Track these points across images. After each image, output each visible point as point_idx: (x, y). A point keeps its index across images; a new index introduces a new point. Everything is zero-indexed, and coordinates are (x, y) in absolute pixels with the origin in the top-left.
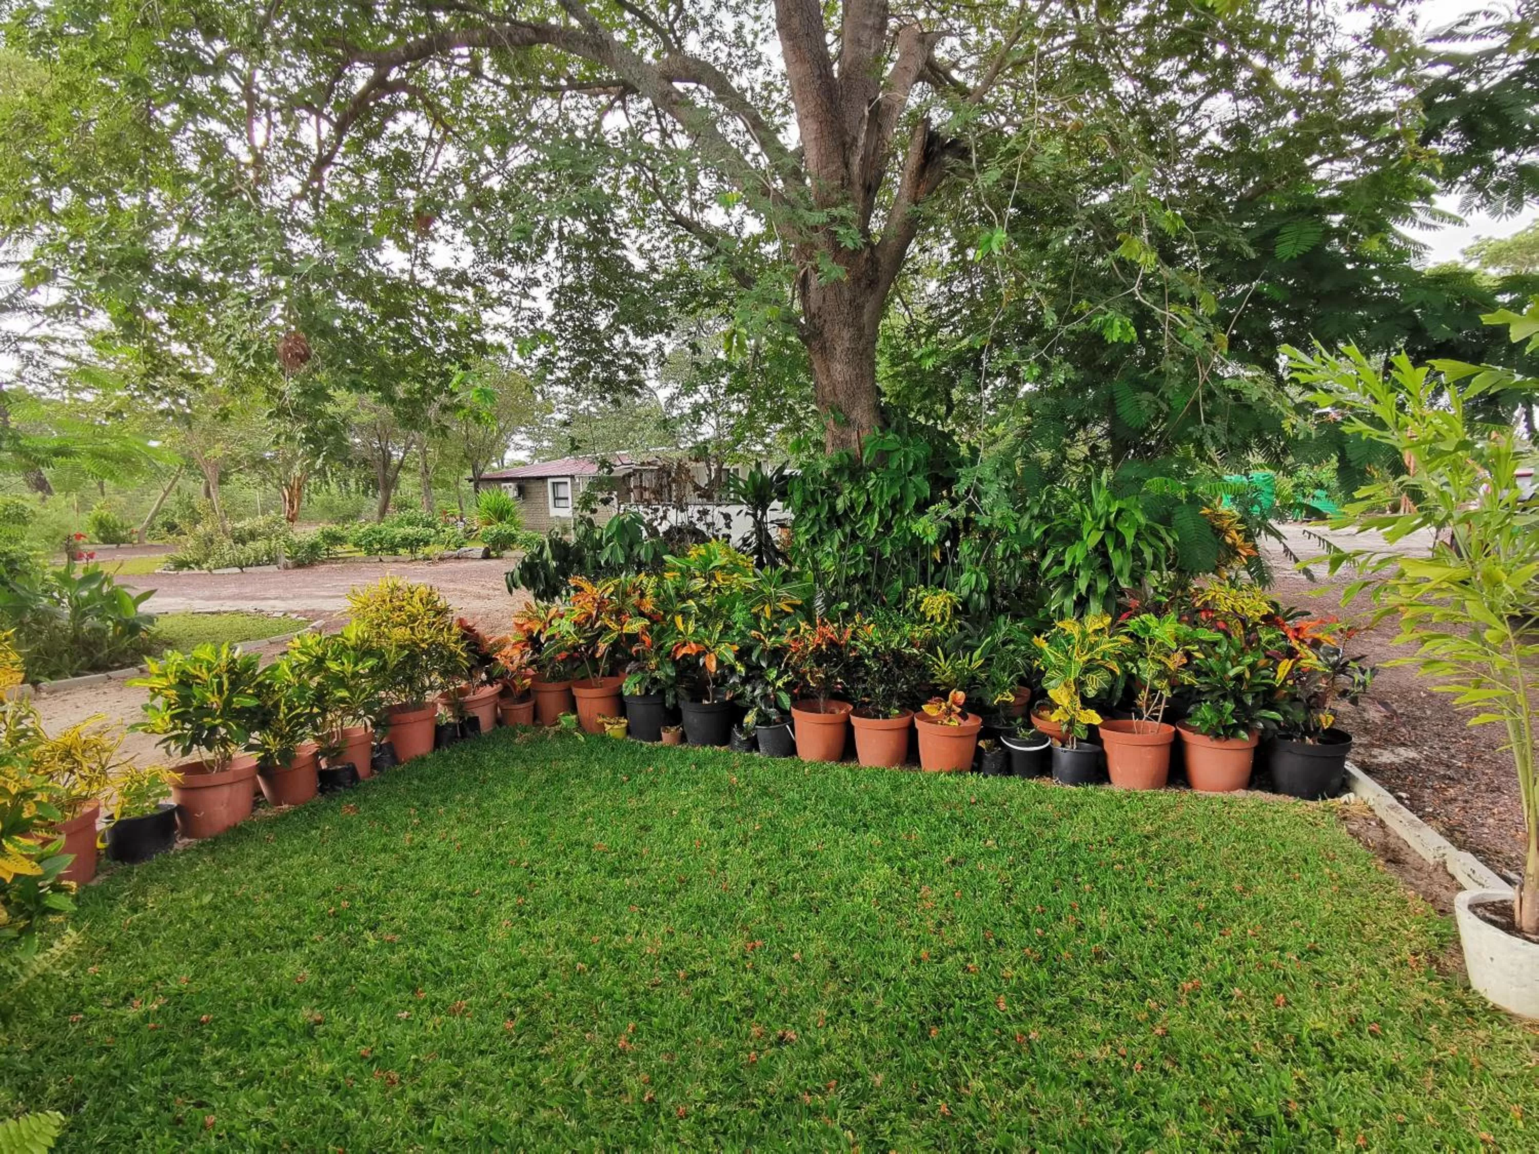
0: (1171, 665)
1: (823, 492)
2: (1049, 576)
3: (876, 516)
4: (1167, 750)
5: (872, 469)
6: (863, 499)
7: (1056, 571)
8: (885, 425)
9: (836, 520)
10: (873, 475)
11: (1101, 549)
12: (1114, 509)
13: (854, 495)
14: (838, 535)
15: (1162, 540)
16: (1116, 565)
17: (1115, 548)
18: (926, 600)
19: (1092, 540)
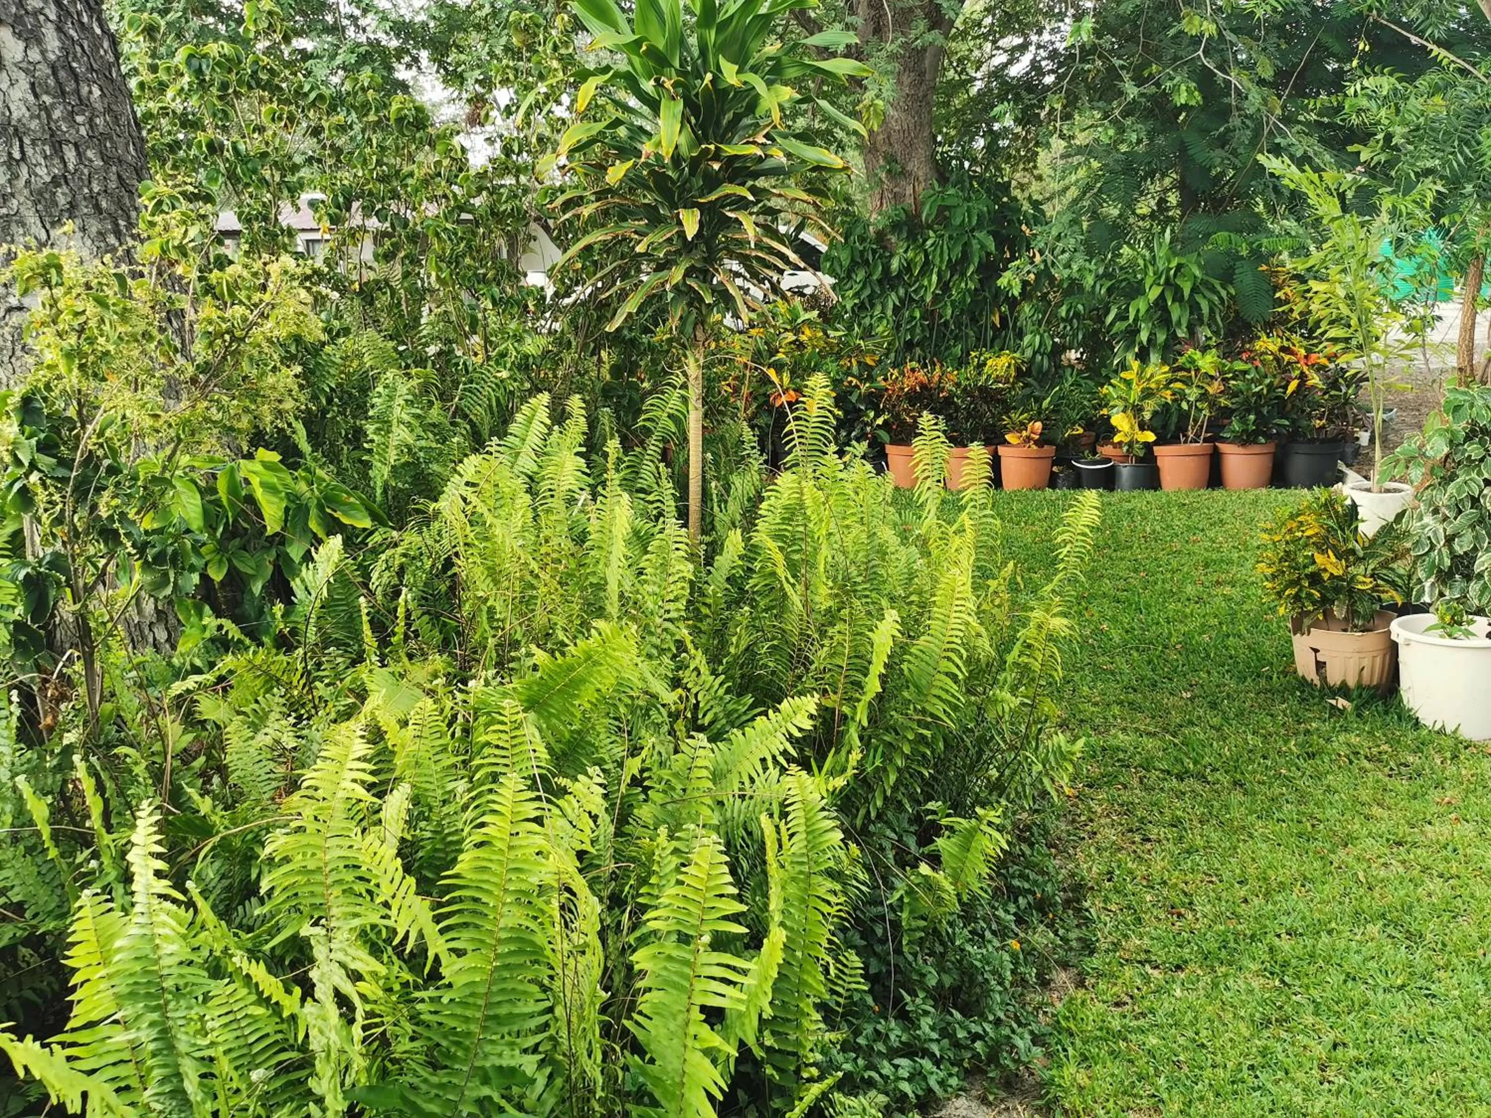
0: (1211, 391)
1: (874, 252)
2: (1114, 330)
3: (935, 278)
4: (1207, 460)
5: (930, 227)
6: (920, 258)
7: (1120, 326)
8: (943, 179)
9: (889, 281)
10: (931, 233)
11: (1160, 303)
12: (1174, 264)
13: (910, 254)
14: (893, 299)
15: (1217, 293)
16: (1175, 317)
17: (1174, 301)
18: (989, 362)
19: (1153, 294)
